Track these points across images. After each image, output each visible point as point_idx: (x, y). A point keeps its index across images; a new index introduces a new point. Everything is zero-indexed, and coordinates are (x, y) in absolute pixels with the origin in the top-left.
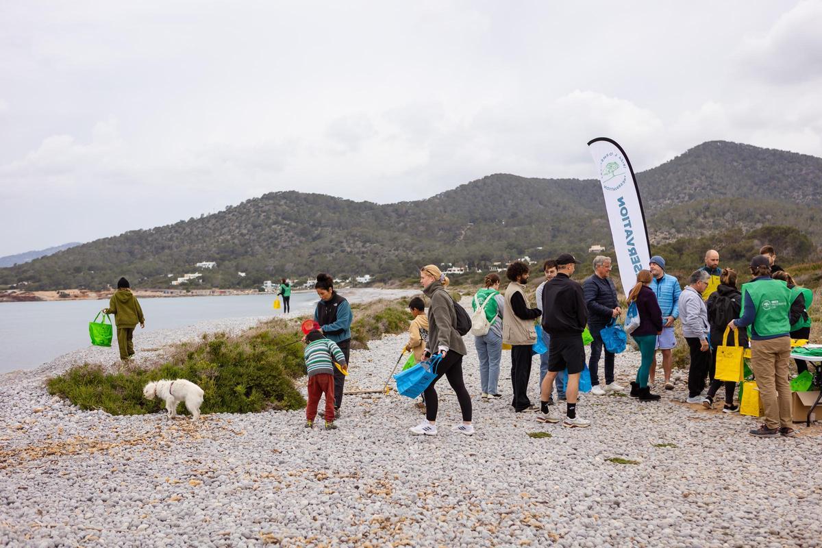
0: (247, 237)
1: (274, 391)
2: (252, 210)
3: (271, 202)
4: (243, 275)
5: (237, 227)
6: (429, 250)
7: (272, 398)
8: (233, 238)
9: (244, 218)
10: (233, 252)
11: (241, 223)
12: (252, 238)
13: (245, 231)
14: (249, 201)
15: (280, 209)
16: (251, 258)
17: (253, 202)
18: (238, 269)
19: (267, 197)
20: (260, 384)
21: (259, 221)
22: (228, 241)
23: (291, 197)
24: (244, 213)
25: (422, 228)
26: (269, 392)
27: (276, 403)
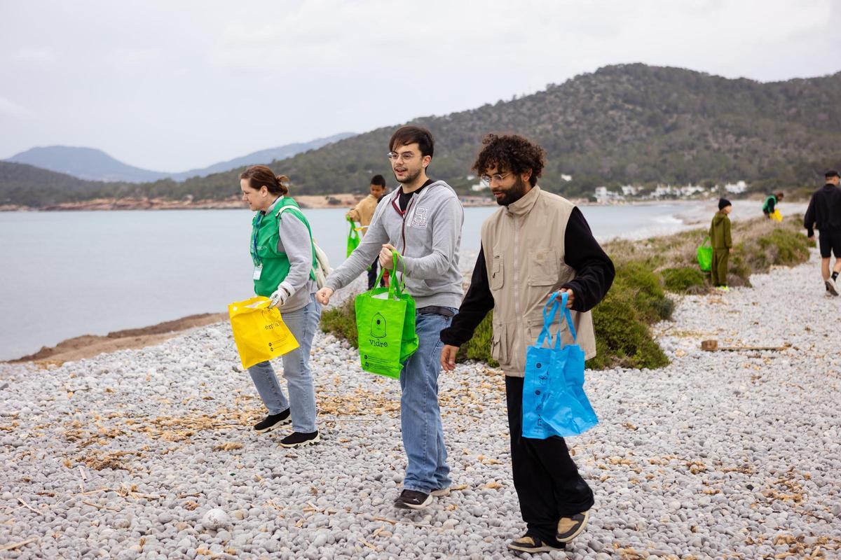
0: (574, 127)
1: (623, 341)
2: (582, 89)
3: (608, 78)
4: (568, 178)
5: (561, 113)
6: (833, 149)
7: (620, 351)
8: (556, 127)
9: (569, 101)
10: (555, 147)
11: (566, 108)
12: (581, 127)
13: (571, 119)
14: (578, 77)
15: (620, 88)
16: (579, 156)
17: (584, 79)
18: (561, 170)
19: (603, 72)
20: (603, 330)
21: (592, 105)
22: (548, 132)
23: (636, 71)
24: (571, 94)
25: (823, 116)
26: (615, 342)
27: (625, 358)
